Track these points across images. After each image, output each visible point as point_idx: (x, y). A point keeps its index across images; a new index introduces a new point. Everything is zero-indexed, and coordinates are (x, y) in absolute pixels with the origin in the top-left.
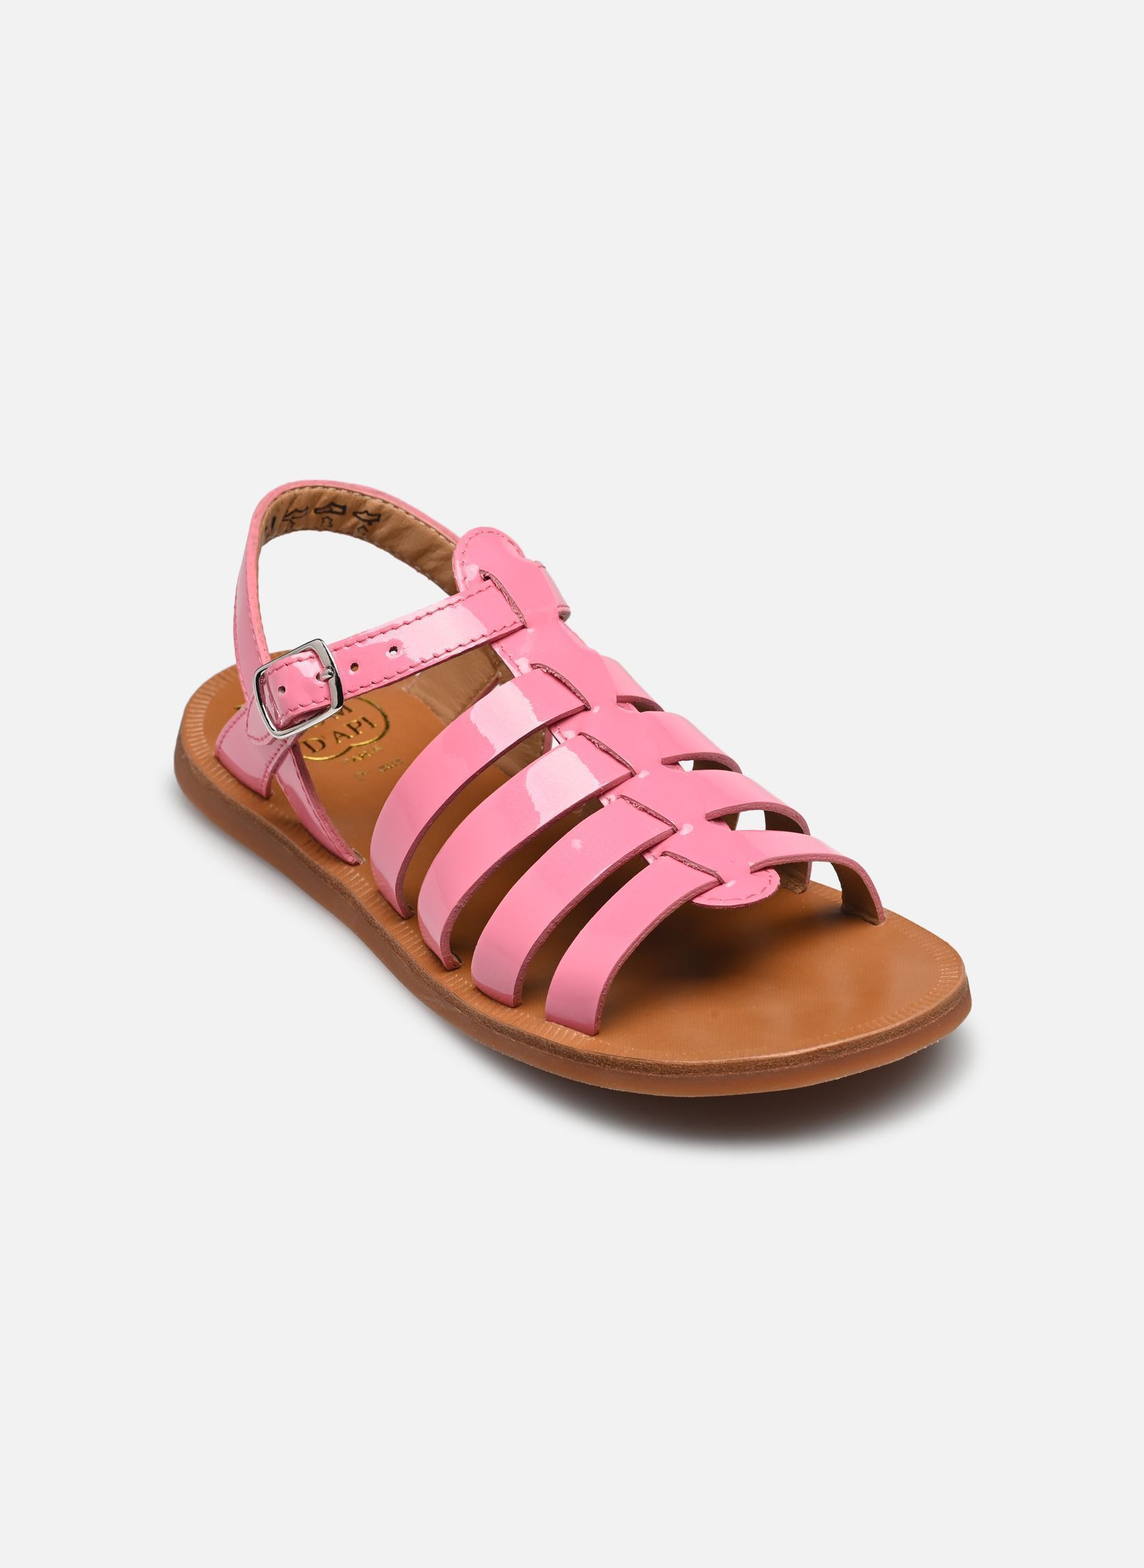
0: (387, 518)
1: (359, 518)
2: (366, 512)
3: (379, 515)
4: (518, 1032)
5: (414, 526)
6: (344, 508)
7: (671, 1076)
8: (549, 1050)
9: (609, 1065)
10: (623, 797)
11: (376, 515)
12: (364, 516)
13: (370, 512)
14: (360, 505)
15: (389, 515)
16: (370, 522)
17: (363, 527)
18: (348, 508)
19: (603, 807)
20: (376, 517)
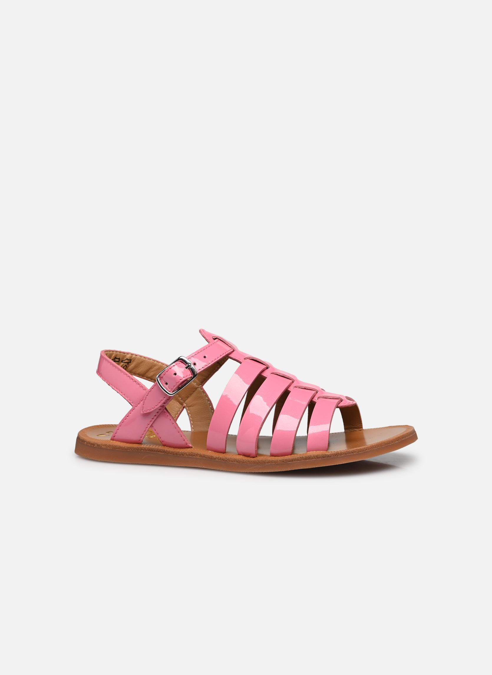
0: (134, 361)
1: (123, 362)
2: (127, 359)
3: (131, 360)
4: (300, 458)
5: (145, 360)
6: (119, 359)
7: (361, 452)
8: (315, 458)
9: (339, 455)
10: (296, 387)
11: (130, 360)
12: (126, 361)
13: (128, 359)
14: (124, 357)
15: (135, 359)
16: (128, 363)
17: (126, 365)
18: (120, 359)
19: (290, 391)
20: (130, 361)
